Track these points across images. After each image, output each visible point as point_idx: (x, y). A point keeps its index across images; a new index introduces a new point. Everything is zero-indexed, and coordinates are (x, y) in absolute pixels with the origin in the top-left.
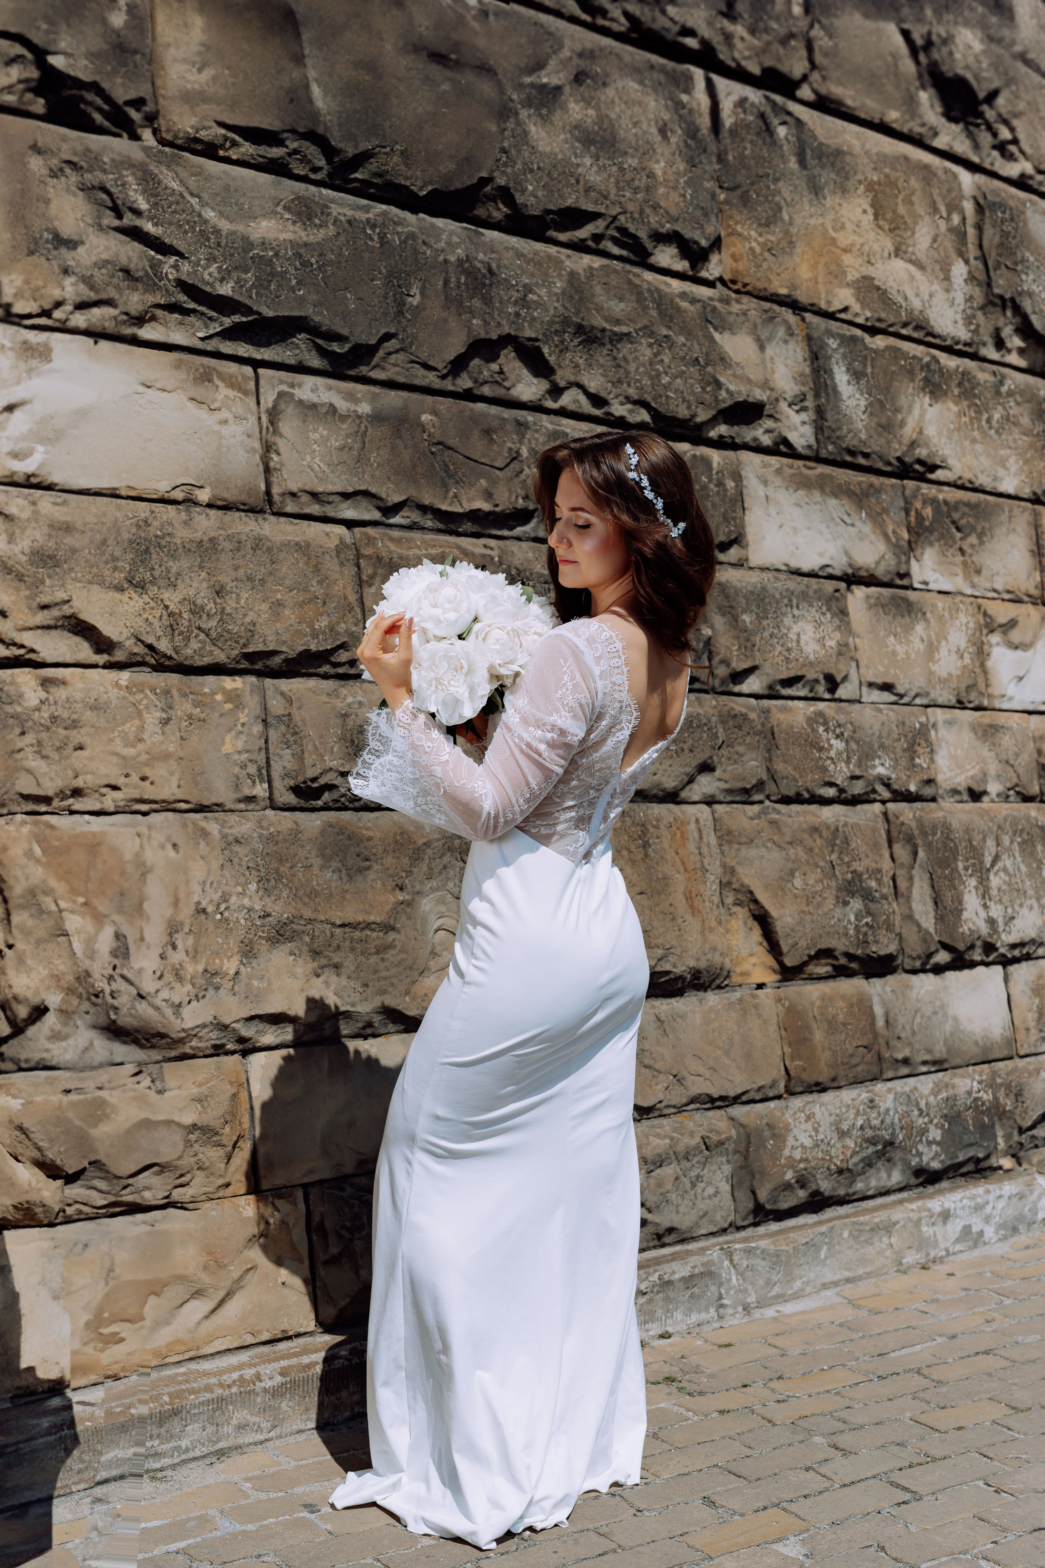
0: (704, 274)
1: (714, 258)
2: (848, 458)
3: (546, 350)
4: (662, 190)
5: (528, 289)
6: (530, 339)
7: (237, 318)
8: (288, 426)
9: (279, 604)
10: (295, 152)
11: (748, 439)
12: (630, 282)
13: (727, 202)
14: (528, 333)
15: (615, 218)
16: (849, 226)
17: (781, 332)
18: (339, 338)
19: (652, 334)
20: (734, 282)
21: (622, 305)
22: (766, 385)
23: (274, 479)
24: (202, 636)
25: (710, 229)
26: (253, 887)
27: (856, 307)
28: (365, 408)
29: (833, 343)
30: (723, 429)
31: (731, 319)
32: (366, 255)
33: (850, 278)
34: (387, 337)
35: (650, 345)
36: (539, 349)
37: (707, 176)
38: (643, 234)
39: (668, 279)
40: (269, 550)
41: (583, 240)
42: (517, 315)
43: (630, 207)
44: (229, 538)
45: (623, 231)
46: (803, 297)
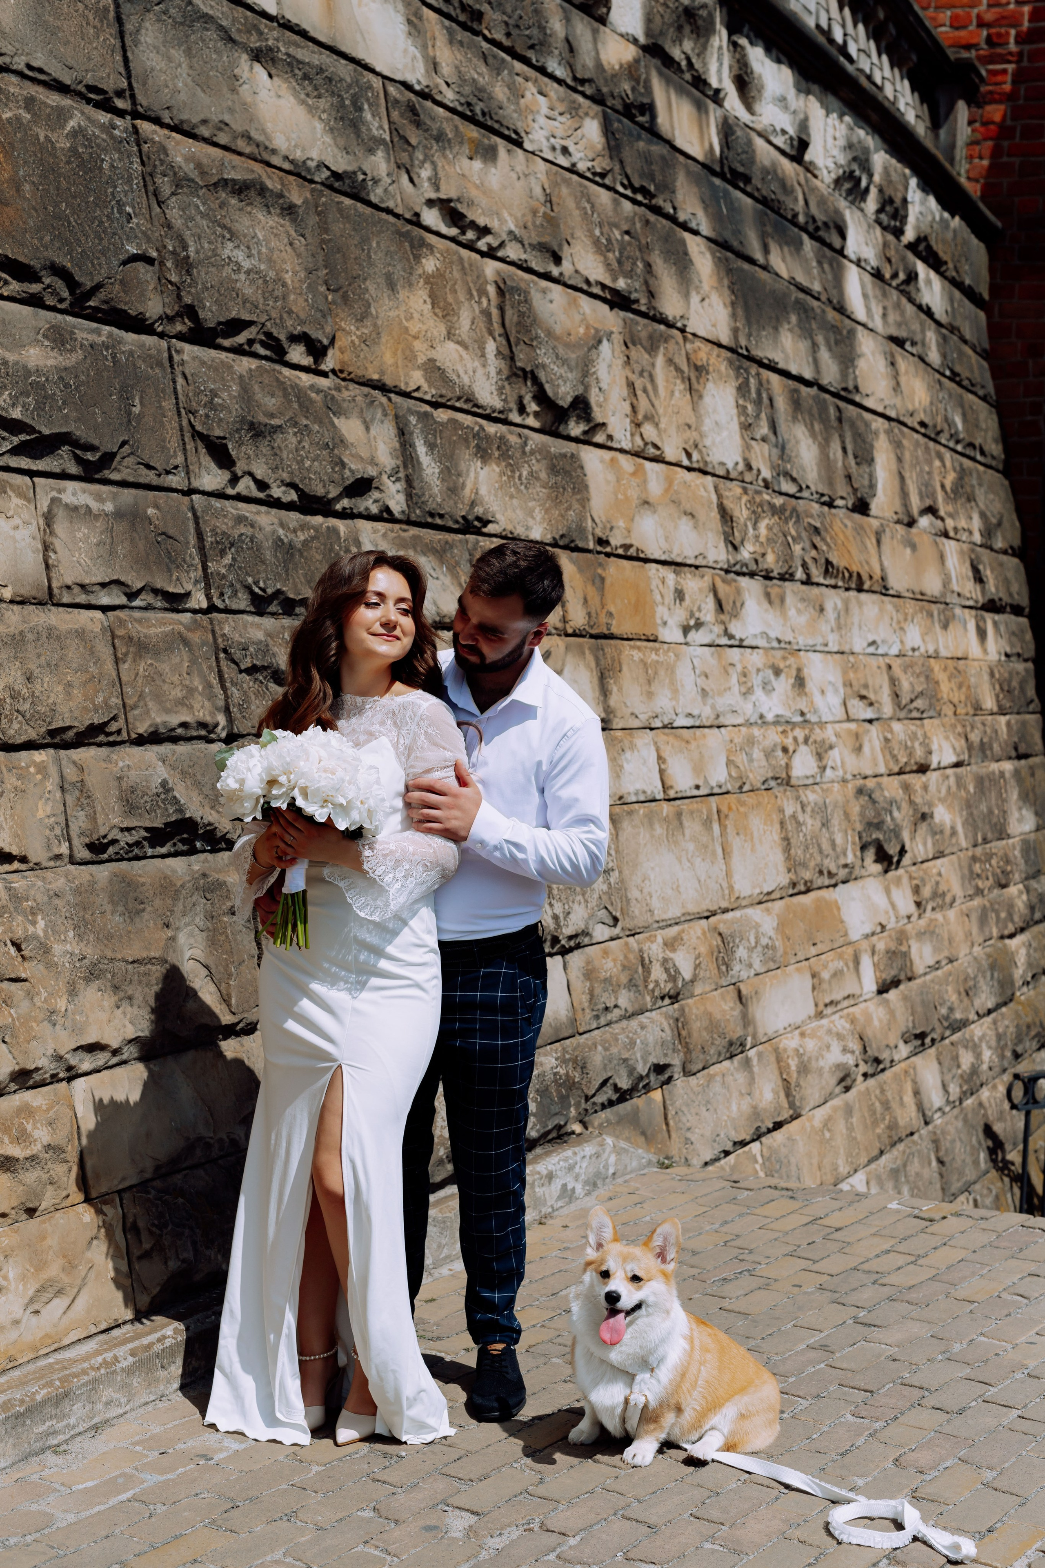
0: (323, 367)
1: (330, 352)
2: (429, 520)
3: (230, 446)
4: (292, 297)
5: (214, 394)
6: (218, 438)
7: (24, 437)
8: (61, 527)
9: (69, 685)
10: (49, 286)
11: (362, 509)
12: (277, 380)
13: (334, 302)
14: (218, 432)
15: (263, 325)
16: (416, 316)
17: (379, 415)
18: (92, 448)
19: (296, 424)
20: (342, 371)
21: (273, 400)
22: (373, 462)
23: (53, 575)
24: (20, 718)
25: (328, 329)
26: (71, 934)
27: (425, 387)
28: (109, 507)
29: (413, 420)
30: (345, 503)
31: (345, 405)
32: (105, 374)
33: (420, 361)
34: (124, 443)
35: (295, 434)
36: (226, 445)
37: (320, 281)
38: (282, 337)
39: (297, 373)
40: (58, 638)
41: (241, 345)
42: (207, 416)
43: (274, 315)
44: (31, 630)
45: (269, 335)
46: (389, 382)
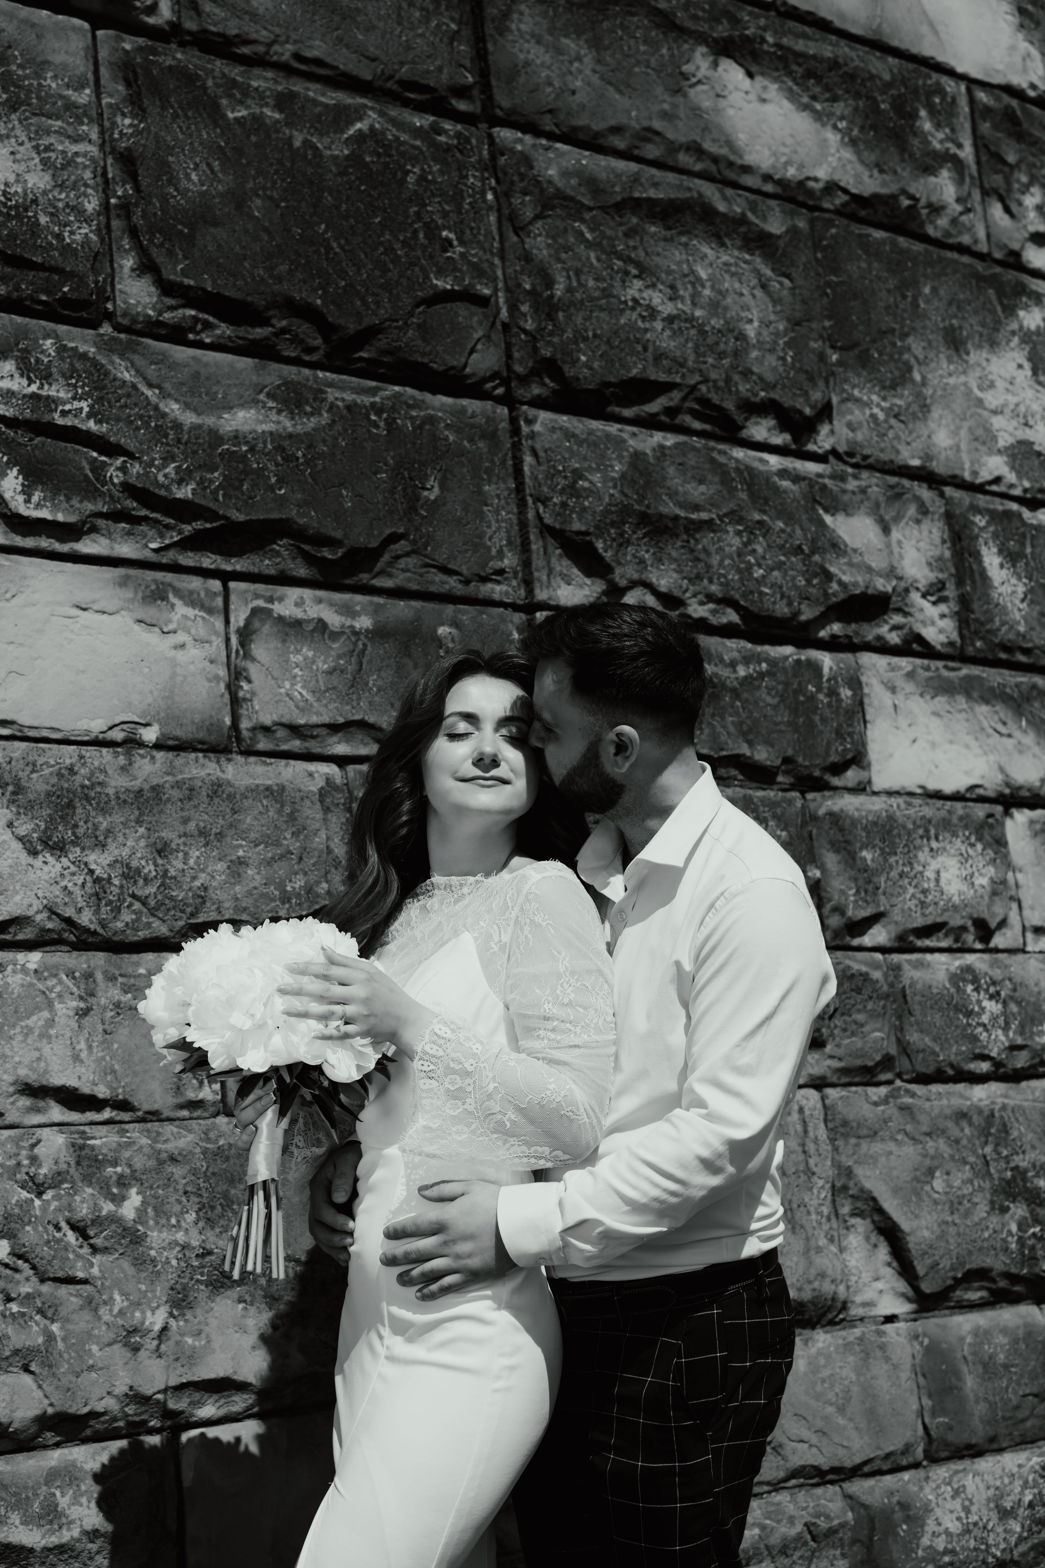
0: (811, 447)
1: (824, 429)
2: (1003, 656)
3: (600, 545)
4: (754, 354)
5: (578, 475)
6: (579, 533)
7: (198, 525)
8: (260, 650)
9: (242, 862)
10: (284, 331)
11: (870, 638)
12: (713, 461)
13: (840, 363)
14: (577, 526)
15: (694, 388)
16: (1000, 384)
17: (912, 511)
18: (333, 543)
19: (740, 520)
20: (851, 454)
21: (702, 488)
22: (891, 573)
23: (243, 712)
24: (137, 905)
25: (816, 396)
26: (191, 1217)
27: (1011, 477)
28: (364, 622)
29: (980, 521)
30: (836, 628)
31: (846, 498)
32: (369, 445)
33: (1001, 443)
34: (394, 538)
35: (739, 533)
36: (591, 544)
37: (814, 335)
38: (729, 405)
39: (766, 456)
40: (231, 797)
41: (654, 415)
42: (564, 505)
43: (713, 375)
44: (178, 785)
45: (705, 402)
46: (939, 467)
